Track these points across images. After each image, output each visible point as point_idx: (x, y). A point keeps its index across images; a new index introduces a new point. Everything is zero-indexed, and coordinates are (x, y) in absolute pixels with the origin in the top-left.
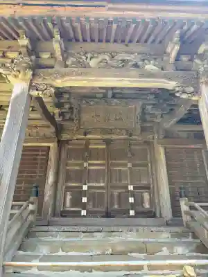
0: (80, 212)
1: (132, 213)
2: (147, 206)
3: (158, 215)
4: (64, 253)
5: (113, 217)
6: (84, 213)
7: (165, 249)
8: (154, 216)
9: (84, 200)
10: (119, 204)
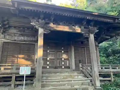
0: (47, 67)
1: (63, 67)
2: (68, 65)
3: (71, 68)
4: (50, 79)
5: (57, 68)
6: (48, 67)
7: (76, 76)
8: (70, 68)
9: (48, 63)
10: (59, 64)
